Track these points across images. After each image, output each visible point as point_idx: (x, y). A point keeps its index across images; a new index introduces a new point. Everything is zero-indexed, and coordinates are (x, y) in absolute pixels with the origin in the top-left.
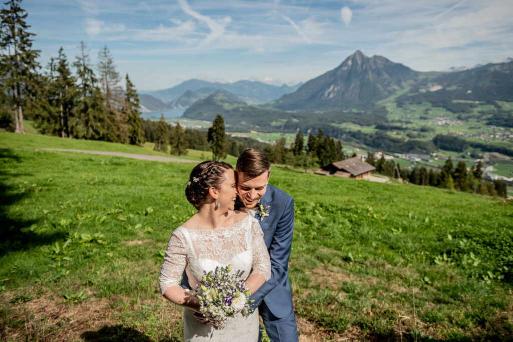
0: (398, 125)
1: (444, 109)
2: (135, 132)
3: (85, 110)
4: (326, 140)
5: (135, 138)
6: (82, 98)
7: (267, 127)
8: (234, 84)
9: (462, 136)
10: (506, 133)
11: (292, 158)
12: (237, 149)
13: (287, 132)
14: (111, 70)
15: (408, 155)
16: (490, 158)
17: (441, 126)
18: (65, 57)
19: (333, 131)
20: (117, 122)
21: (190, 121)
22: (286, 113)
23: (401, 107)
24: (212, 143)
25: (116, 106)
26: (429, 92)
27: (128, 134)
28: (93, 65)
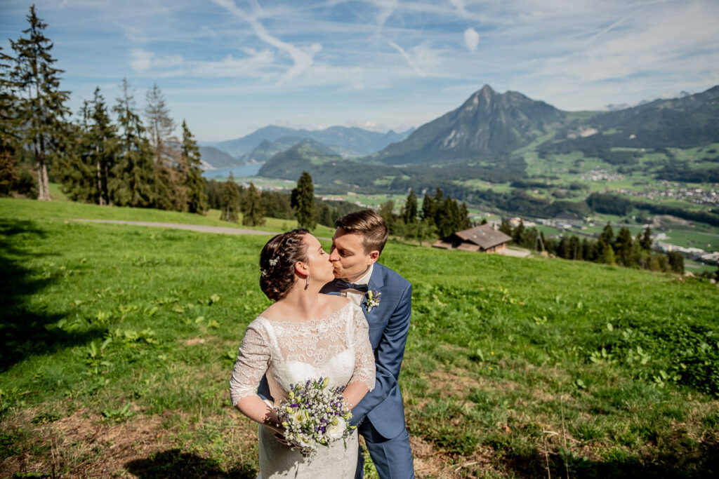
0: (541, 181)
1: (600, 160)
2: (195, 196)
3: (129, 169)
4: (446, 203)
5: (196, 204)
6: (125, 153)
7: (368, 187)
8: (325, 131)
9: (624, 194)
10: (682, 190)
11: (402, 228)
12: (330, 216)
13: (396, 193)
14: (163, 116)
15: (554, 221)
16: (661, 223)
17: (598, 182)
18: (103, 99)
19: (456, 191)
20: (172, 183)
21: (267, 181)
22: (394, 169)
23: (543, 158)
24: (297, 209)
25: (170, 163)
26: (580, 138)
27: (187, 199)
28: (138, 110)
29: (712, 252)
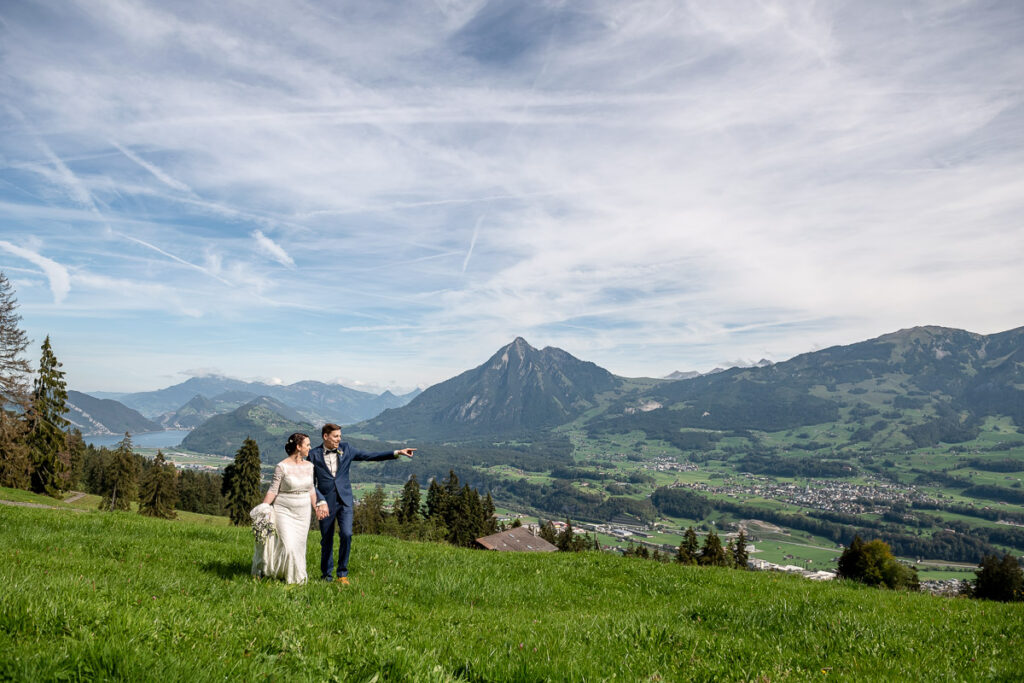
0: (591, 469)
1: (667, 444)
4: (462, 494)
8: (292, 387)
9: (699, 490)
10: (771, 486)
13: (388, 482)
15: (610, 527)
16: (748, 530)
17: (663, 472)
19: (477, 480)
21: (194, 456)
23: (594, 438)
24: (231, 497)
26: (641, 413)
29: (816, 571)
